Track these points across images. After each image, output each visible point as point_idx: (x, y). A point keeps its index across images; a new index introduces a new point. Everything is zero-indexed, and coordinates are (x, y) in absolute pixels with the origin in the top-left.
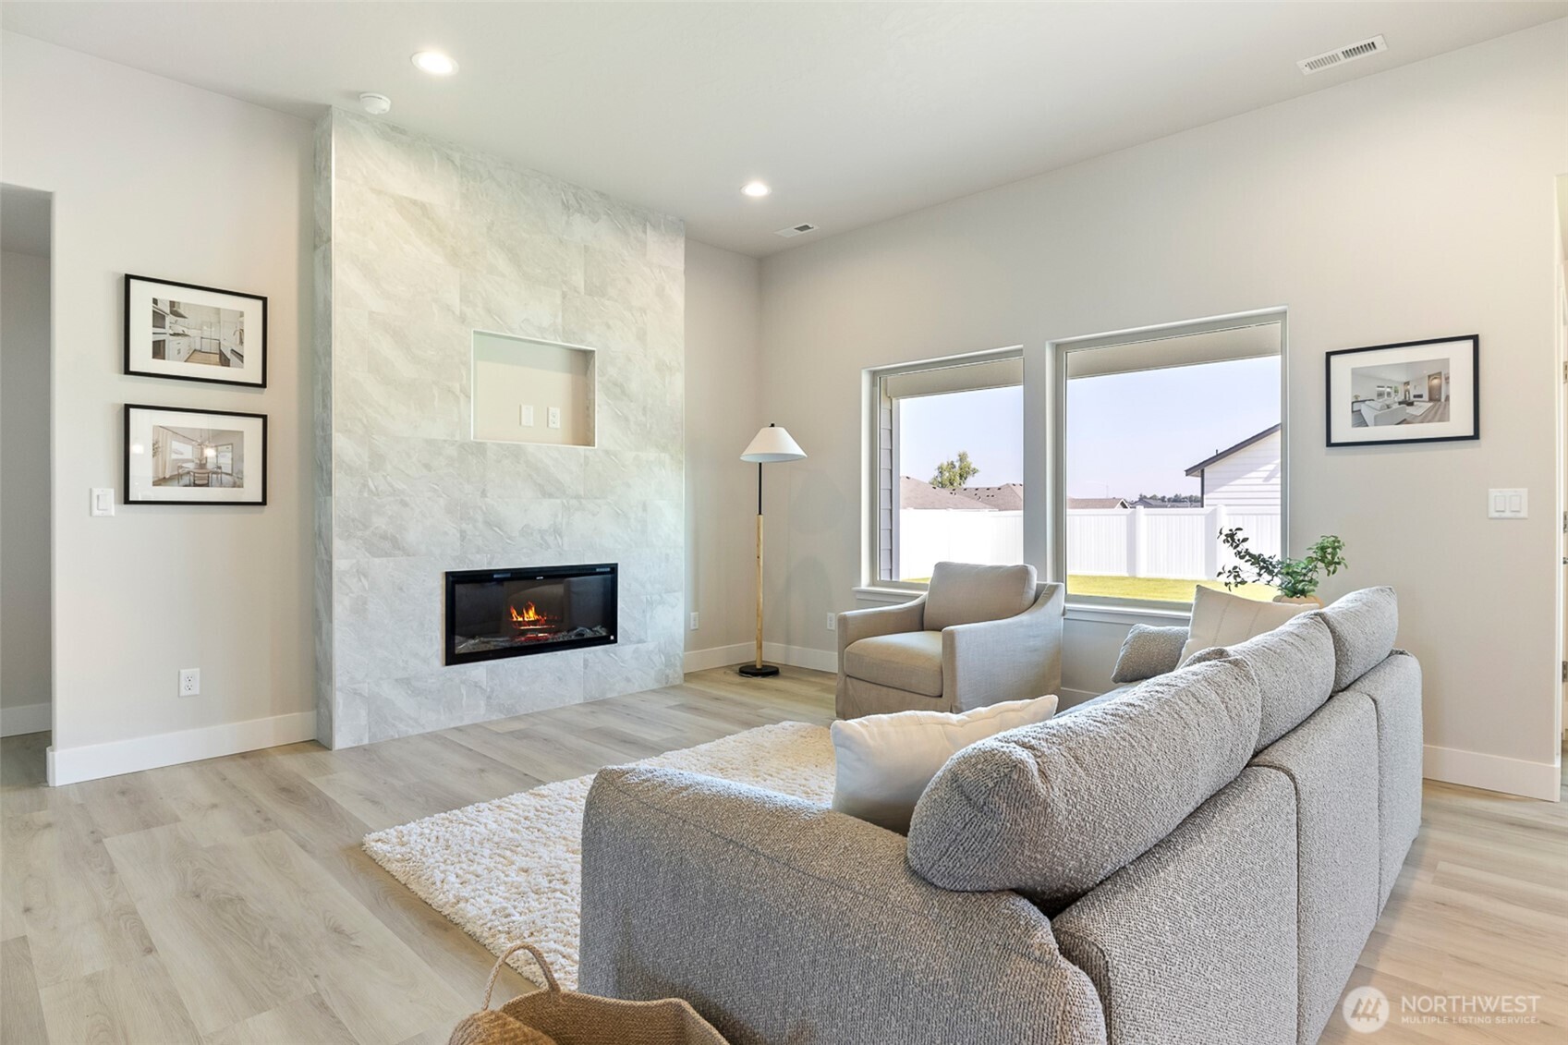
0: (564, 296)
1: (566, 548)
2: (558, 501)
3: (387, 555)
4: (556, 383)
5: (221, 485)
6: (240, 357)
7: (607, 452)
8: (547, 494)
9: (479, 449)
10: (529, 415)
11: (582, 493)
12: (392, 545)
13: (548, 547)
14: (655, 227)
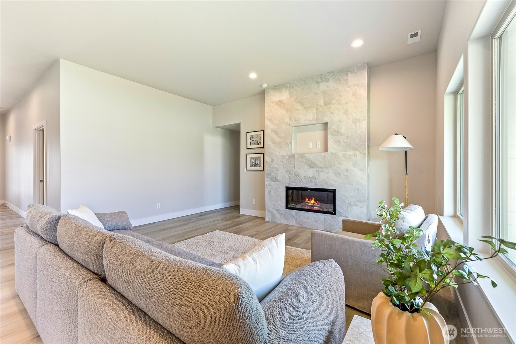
0: (317, 109)
1: (317, 183)
2: (315, 169)
3: (274, 181)
4: (319, 134)
5: (258, 167)
6: (260, 143)
7: (332, 153)
8: (311, 167)
9: (293, 156)
10: (311, 145)
11: (323, 167)
12: (275, 179)
13: (312, 182)
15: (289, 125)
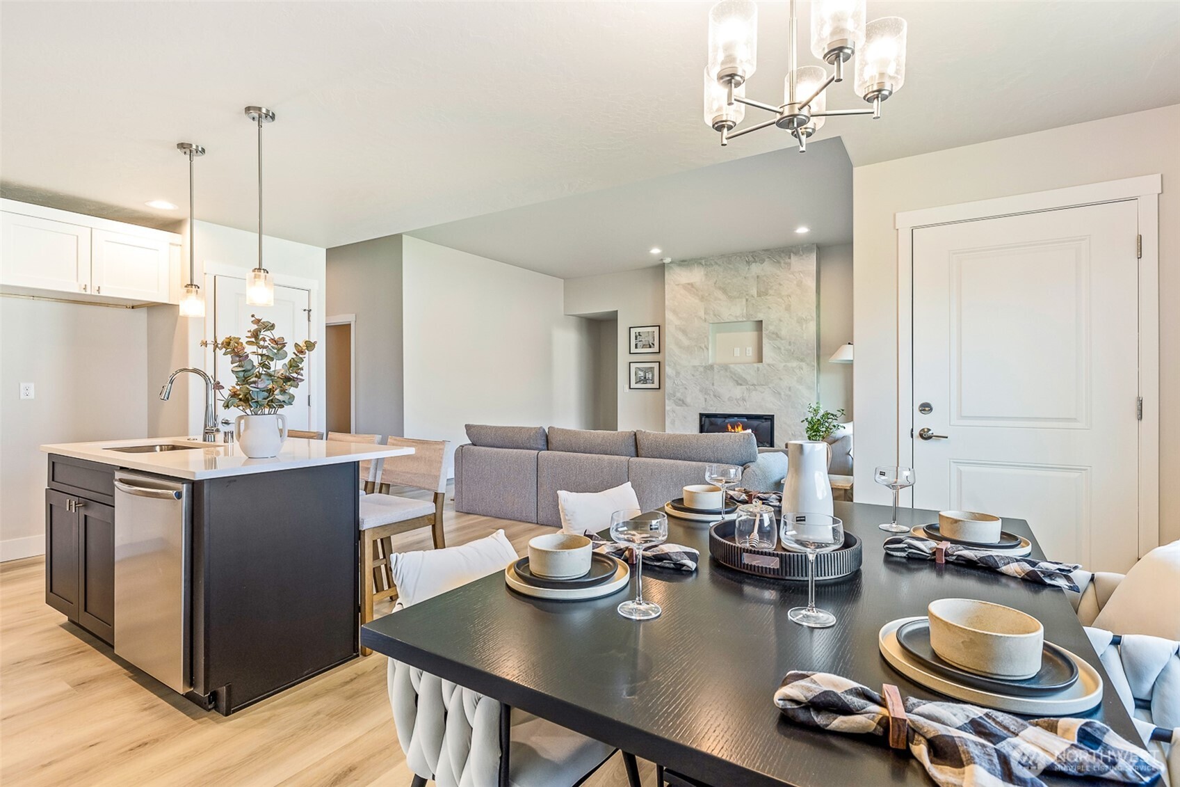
0: (747, 300)
1: (748, 406)
2: (744, 387)
3: (681, 406)
4: (750, 336)
5: (649, 383)
6: (653, 345)
7: (769, 365)
8: (739, 384)
9: (711, 367)
10: (737, 352)
11: (756, 383)
12: (682, 402)
13: (740, 406)
14: (795, 254)
15: (705, 320)
